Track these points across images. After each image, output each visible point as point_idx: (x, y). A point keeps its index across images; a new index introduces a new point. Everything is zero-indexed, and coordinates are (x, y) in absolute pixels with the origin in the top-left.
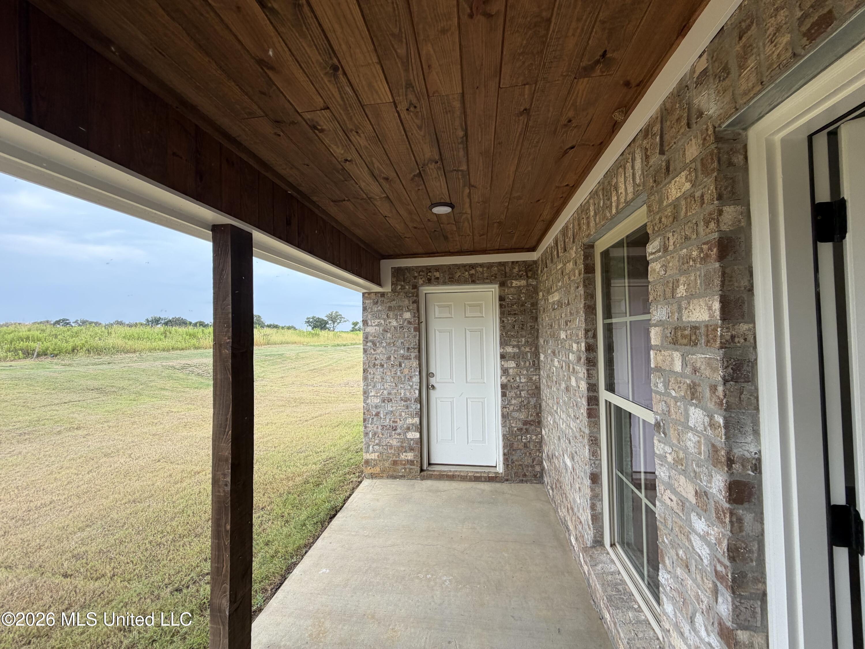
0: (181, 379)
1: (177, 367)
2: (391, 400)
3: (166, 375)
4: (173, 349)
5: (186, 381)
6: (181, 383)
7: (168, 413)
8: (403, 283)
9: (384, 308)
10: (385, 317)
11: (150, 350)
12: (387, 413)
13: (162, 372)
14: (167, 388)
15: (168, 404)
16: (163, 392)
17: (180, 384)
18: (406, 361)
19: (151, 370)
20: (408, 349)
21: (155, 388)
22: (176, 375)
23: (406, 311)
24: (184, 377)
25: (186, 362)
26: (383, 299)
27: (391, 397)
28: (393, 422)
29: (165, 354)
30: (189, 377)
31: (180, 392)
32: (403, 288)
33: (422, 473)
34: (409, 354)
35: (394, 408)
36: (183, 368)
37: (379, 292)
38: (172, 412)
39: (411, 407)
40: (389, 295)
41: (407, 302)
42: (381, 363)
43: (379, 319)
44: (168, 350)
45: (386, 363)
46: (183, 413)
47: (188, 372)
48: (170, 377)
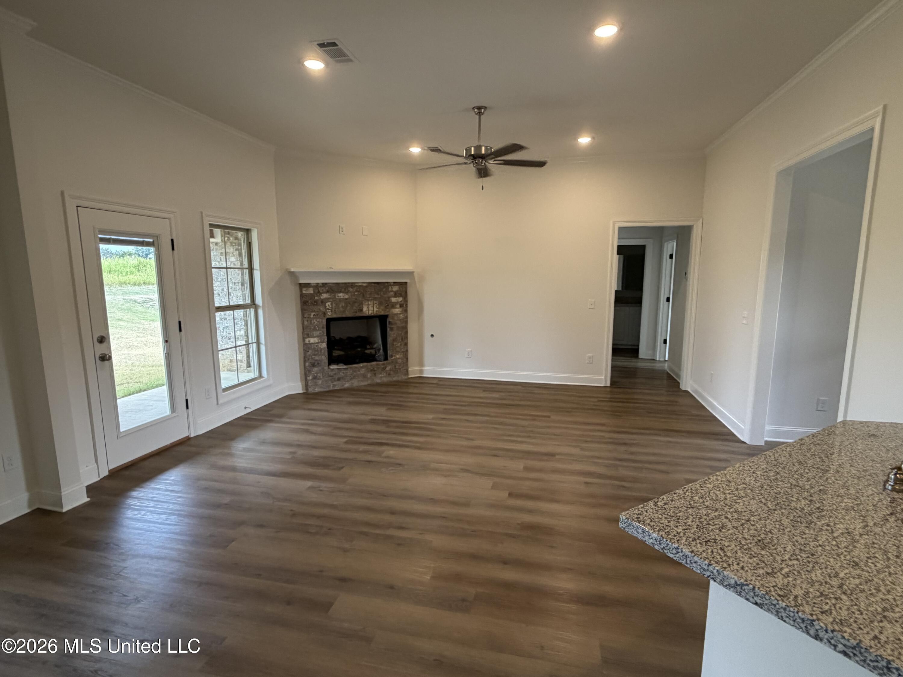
0: (140, 312)
1: (138, 301)
2: (226, 318)
3: (126, 308)
4: (144, 283)
5: (144, 314)
6: (139, 315)
7: (118, 338)
8: (228, 236)
9: (217, 253)
10: (219, 260)
11: (121, 284)
12: (224, 328)
13: (123, 305)
14: (124, 319)
15: (120, 332)
16: (121, 323)
17: (138, 317)
18: (234, 292)
19: (112, 303)
20: (235, 283)
21: (113, 319)
22: (136, 308)
23: (232, 256)
24: (143, 310)
25: (149, 297)
26: (216, 247)
27: (226, 316)
28: (229, 334)
29: (136, 289)
30: (148, 311)
31: (136, 323)
32: (229, 239)
33: (248, 369)
34: (235, 287)
35: (229, 324)
36: (145, 302)
37: (214, 242)
38: (122, 338)
39: (239, 324)
40: (220, 244)
41: (232, 250)
42: (218, 293)
43: (215, 261)
44: (139, 285)
45: (222, 293)
46: (131, 339)
47: (148, 306)
48: (129, 310)
